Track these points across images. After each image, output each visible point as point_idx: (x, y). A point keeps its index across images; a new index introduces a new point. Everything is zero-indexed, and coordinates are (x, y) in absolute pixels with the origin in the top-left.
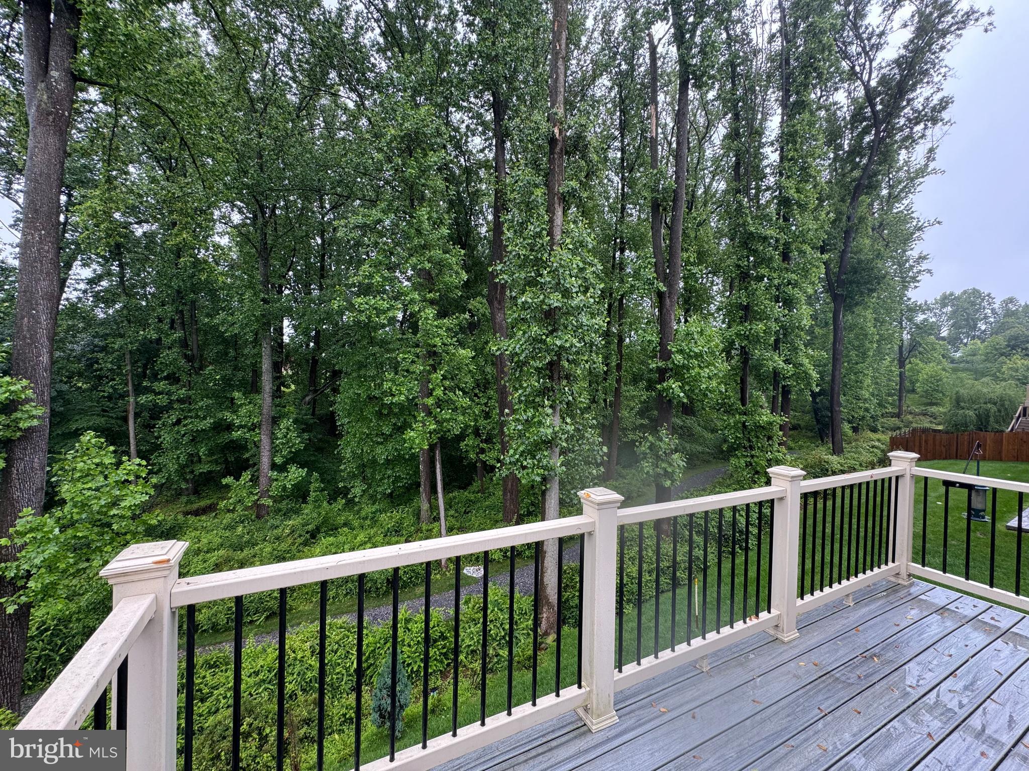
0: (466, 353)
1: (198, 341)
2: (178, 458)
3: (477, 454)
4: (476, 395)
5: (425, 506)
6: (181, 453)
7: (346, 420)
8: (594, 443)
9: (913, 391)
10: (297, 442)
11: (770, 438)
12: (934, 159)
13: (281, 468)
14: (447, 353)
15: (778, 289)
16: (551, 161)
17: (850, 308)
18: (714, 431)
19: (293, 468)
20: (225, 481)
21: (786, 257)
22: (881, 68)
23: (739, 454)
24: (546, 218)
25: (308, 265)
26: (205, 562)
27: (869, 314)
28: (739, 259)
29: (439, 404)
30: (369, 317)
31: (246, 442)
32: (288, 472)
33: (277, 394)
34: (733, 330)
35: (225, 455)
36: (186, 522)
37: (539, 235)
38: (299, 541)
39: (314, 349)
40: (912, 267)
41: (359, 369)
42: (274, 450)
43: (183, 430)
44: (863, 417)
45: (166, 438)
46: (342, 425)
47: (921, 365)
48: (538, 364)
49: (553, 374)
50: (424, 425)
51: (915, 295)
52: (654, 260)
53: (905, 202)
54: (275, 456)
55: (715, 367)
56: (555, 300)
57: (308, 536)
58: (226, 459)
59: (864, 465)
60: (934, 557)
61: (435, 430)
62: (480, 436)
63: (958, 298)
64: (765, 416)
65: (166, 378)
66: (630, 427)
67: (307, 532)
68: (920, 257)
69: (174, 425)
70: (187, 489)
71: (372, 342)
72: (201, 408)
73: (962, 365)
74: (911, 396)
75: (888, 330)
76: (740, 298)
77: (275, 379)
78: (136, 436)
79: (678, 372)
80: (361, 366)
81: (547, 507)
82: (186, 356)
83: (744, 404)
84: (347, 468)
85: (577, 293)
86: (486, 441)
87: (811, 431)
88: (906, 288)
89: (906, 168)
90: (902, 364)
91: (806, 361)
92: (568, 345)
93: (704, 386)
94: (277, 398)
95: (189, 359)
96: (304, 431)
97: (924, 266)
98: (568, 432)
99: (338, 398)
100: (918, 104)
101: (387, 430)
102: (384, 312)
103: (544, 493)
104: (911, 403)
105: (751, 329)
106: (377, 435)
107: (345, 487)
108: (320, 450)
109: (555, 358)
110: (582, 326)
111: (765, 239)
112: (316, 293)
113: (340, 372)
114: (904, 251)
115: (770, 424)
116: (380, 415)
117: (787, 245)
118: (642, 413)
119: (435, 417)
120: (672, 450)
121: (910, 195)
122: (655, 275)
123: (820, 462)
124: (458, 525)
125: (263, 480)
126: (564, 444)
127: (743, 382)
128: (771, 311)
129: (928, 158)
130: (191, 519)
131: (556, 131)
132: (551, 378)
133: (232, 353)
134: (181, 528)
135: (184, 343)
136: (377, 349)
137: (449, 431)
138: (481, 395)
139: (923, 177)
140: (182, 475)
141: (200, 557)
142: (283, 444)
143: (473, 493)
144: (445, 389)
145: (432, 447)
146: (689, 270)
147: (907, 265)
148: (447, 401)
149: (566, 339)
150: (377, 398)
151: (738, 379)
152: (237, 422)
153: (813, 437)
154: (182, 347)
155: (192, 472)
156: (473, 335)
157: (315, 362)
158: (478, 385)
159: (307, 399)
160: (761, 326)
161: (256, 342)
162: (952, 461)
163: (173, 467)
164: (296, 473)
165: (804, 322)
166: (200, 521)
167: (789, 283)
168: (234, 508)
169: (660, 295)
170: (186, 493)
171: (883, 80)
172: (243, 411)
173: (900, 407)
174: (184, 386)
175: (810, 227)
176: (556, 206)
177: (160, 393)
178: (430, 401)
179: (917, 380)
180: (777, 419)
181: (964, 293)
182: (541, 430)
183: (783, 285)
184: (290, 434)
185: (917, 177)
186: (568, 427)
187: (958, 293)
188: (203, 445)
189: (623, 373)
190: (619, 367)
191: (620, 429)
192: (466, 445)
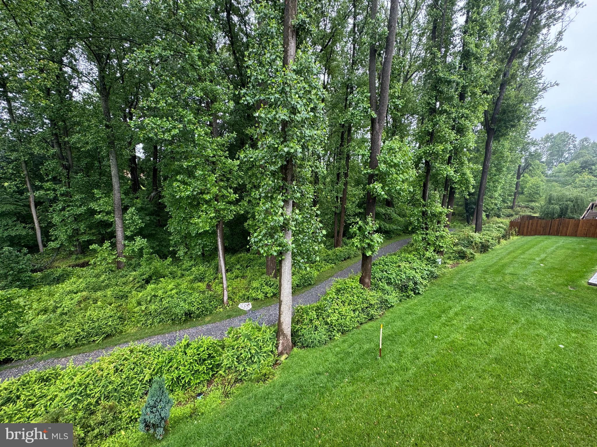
1: (72, 155)
2: (67, 231)
6: (68, 229)
9: (522, 193)
10: (140, 223)
11: (439, 222)
12: (561, 39)
13: (130, 238)
15: (454, 121)
17: (497, 138)
18: (404, 216)
19: (138, 239)
20: (91, 247)
21: (462, 97)
23: (419, 233)
24: (281, 48)
26: (72, 299)
27: (507, 144)
29: (216, 198)
32: (135, 241)
34: (422, 149)
36: (72, 271)
38: (138, 285)
39: (154, 162)
40: (533, 116)
42: (125, 228)
43: (67, 214)
44: (493, 209)
45: (56, 219)
47: (529, 178)
48: (273, 168)
49: (286, 176)
52: (369, 95)
53: (538, 70)
54: (126, 231)
55: (408, 174)
57: (143, 282)
59: (494, 238)
60: (541, 304)
61: (215, 217)
63: (555, 138)
64: (438, 208)
65: (50, 180)
66: (352, 213)
67: (143, 280)
68: (539, 110)
69: (61, 210)
70: (76, 251)
72: (77, 200)
73: (552, 178)
74: (521, 196)
75: (514, 155)
76: (427, 127)
78: (38, 217)
79: (381, 177)
81: (283, 271)
82: (64, 166)
83: (425, 200)
84: (174, 238)
87: (461, 216)
88: (527, 129)
89: (542, 46)
90: (518, 178)
91: (468, 172)
92: (293, 151)
93: (398, 187)
95: (67, 167)
97: (542, 115)
98: (296, 220)
103: (280, 262)
104: (520, 200)
105: (434, 149)
107: (174, 250)
111: (449, 82)
114: (530, 106)
115: (441, 213)
117: (464, 87)
118: (359, 206)
119: (214, 208)
120: (374, 231)
121: (542, 65)
122: (369, 105)
123: (468, 237)
124: (241, 275)
125: (119, 246)
127: (425, 185)
128: (449, 135)
129: (558, 38)
130: (77, 270)
133: (97, 164)
134: (68, 275)
135: (60, 156)
139: (552, 52)
140: (71, 242)
142: (130, 223)
143: (253, 254)
145: (214, 229)
146: (394, 103)
147: (531, 115)
148: (222, 196)
149: (295, 147)
151: (422, 183)
152: (98, 209)
153: (462, 220)
154: (59, 159)
155: (77, 240)
159: (152, 195)
160: (440, 147)
163: (63, 237)
164: (140, 242)
165: (470, 144)
166: (82, 270)
167: (463, 116)
169: (373, 120)
170: (76, 253)
173: (514, 203)
174: (64, 186)
175: (482, 74)
176: (290, 38)
177: (48, 190)
179: (526, 187)
180: (446, 210)
181: (559, 134)
182: (275, 218)
183: (459, 117)
184: (134, 217)
185: (549, 52)
186: (297, 217)
187: (555, 134)
188: (82, 224)
189: (348, 179)
190: (346, 175)
191: (345, 215)
192: (248, 225)
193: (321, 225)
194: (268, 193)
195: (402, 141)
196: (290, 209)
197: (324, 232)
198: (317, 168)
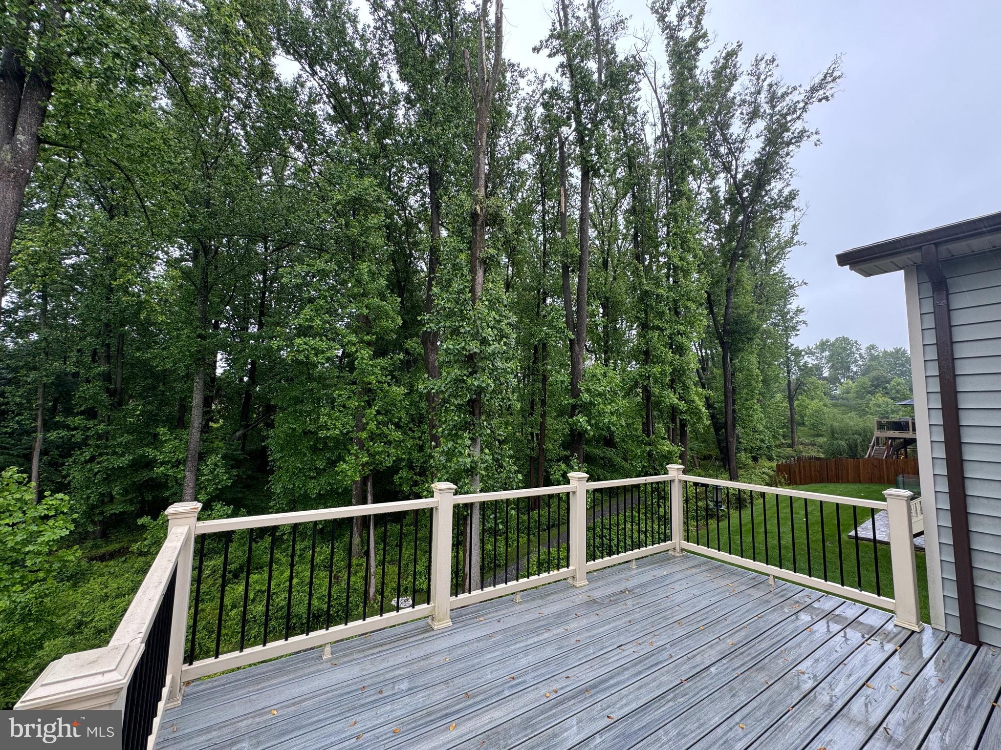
0: (399, 391)
1: (123, 374)
2: (88, 498)
3: (411, 486)
4: (411, 429)
5: (356, 540)
6: (91, 493)
7: (279, 455)
8: (510, 471)
9: (803, 424)
10: (225, 479)
12: (797, 234)
14: (382, 390)
15: (670, 338)
16: (474, 231)
17: (736, 354)
19: (218, 506)
20: (140, 522)
21: (676, 311)
22: (744, 165)
24: (469, 278)
25: (247, 301)
26: (112, 608)
27: (754, 359)
28: (638, 312)
29: (372, 437)
30: (307, 357)
31: (167, 480)
32: (212, 510)
33: (205, 429)
35: (141, 494)
36: (90, 568)
37: (460, 292)
39: (248, 383)
40: (792, 318)
41: (296, 404)
42: (198, 488)
43: (96, 468)
44: (760, 447)
45: (76, 477)
46: (273, 460)
47: (808, 401)
48: (458, 401)
49: (473, 410)
50: (357, 457)
51: (797, 341)
52: (565, 312)
53: (780, 266)
54: (199, 493)
55: (617, 404)
56: (474, 347)
57: (230, 576)
58: (143, 498)
61: (367, 463)
62: (414, 470)
63: (833, 344)
64: (666, 446)
65: (82, 413)
68: (797, 310)
69: (86, 462)
70: (94, 532)
71: (310, 378)
72: (120, 444)
73: (839, 401)
74: (802, 428)
77: (205, 413)
79: (586, 408)
80: (298, 401)
82: (108, 390)
83: (648, 436)
85: (493, 341)
86: (420, 475)
88: (789, 335)
89: (777, 239)
90: (791, 399)
91: (696, 399)
92: (484, 385)
93: (607, 420)
94: (205, 433)
95: (111, 393)
96: (233, 467)
97: (801, 317)
98: (487, 461)
99: (271, 433)
100: (774, 194)
101: (320, 465)
102: (323, 352)
103: (465, 518)
104: (802, 435)
106: (310, 469)
108: (248, 487)
109: (474, 396)
110: (496, 369)
112: (253, 329)
113: (275, 407)
114: (785, 305)
115: (669, 452)
116: (314, 449)
118: (564, 446)
119: (368, 450)
121: (782, 261)
122: (565, 324)
124: (389, 558)
126: (483, 472)
127: (648, 416)
128: (666, 355)
129: (793, 232)
130: (97, 565)
131: (478, 208)
132: (472, 413)
134: (84, 574)
135: (107, 377)
136: (314, 384)
137: (381, 463)
138: (416, 429)
139: (790, 247)
140: (90, 517)
141: (108, 604)
142: (208, 480)
143: (406, 525)
144: (379, 423)
145: (365, 480)
147: (788, 317)
148: (380, 435)
149: (484, 380)
150: (311, 433)
151: (644, 413)
152: (160, 458)
154: (104, 381)
155: (102, 513)
156: (409, 372)
157: (248, 396)
158: (413, 420)
159: (238, 434)
160: (658, 369)
161: (188, 377)
162: (822, 485)
163: (80, 508)
164: (220, 511)
166: (107, 566)
168: (148, 551)
169: (571, 342)
170: (93, 536)
171: (747, 175)
172: (168, 447)
173: (793, 439)
174: (103, 421)
176: (478, 268)
177: (75, 429)
178: (364, 435)
179: (805, 415)
180: (676, 449)
181: (837, 340)
182: (460, 460)
183: (674, 334)
184: (218, 470)
185: (786, 247)
186: (487, 457)
187: (832, 340)
188: (118, 484)
189: (547, 408)
190: (543, 403)
191: (545, 460)
192: (400, 478)
193: (516, 468)
194: (451, 430)
195: (607, 366)
196: (478, 449)
197: (520, 476)
198: (510, 400)
